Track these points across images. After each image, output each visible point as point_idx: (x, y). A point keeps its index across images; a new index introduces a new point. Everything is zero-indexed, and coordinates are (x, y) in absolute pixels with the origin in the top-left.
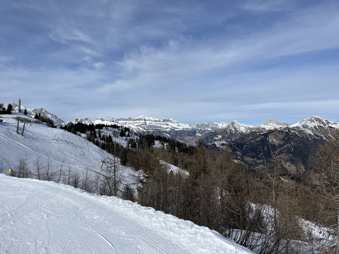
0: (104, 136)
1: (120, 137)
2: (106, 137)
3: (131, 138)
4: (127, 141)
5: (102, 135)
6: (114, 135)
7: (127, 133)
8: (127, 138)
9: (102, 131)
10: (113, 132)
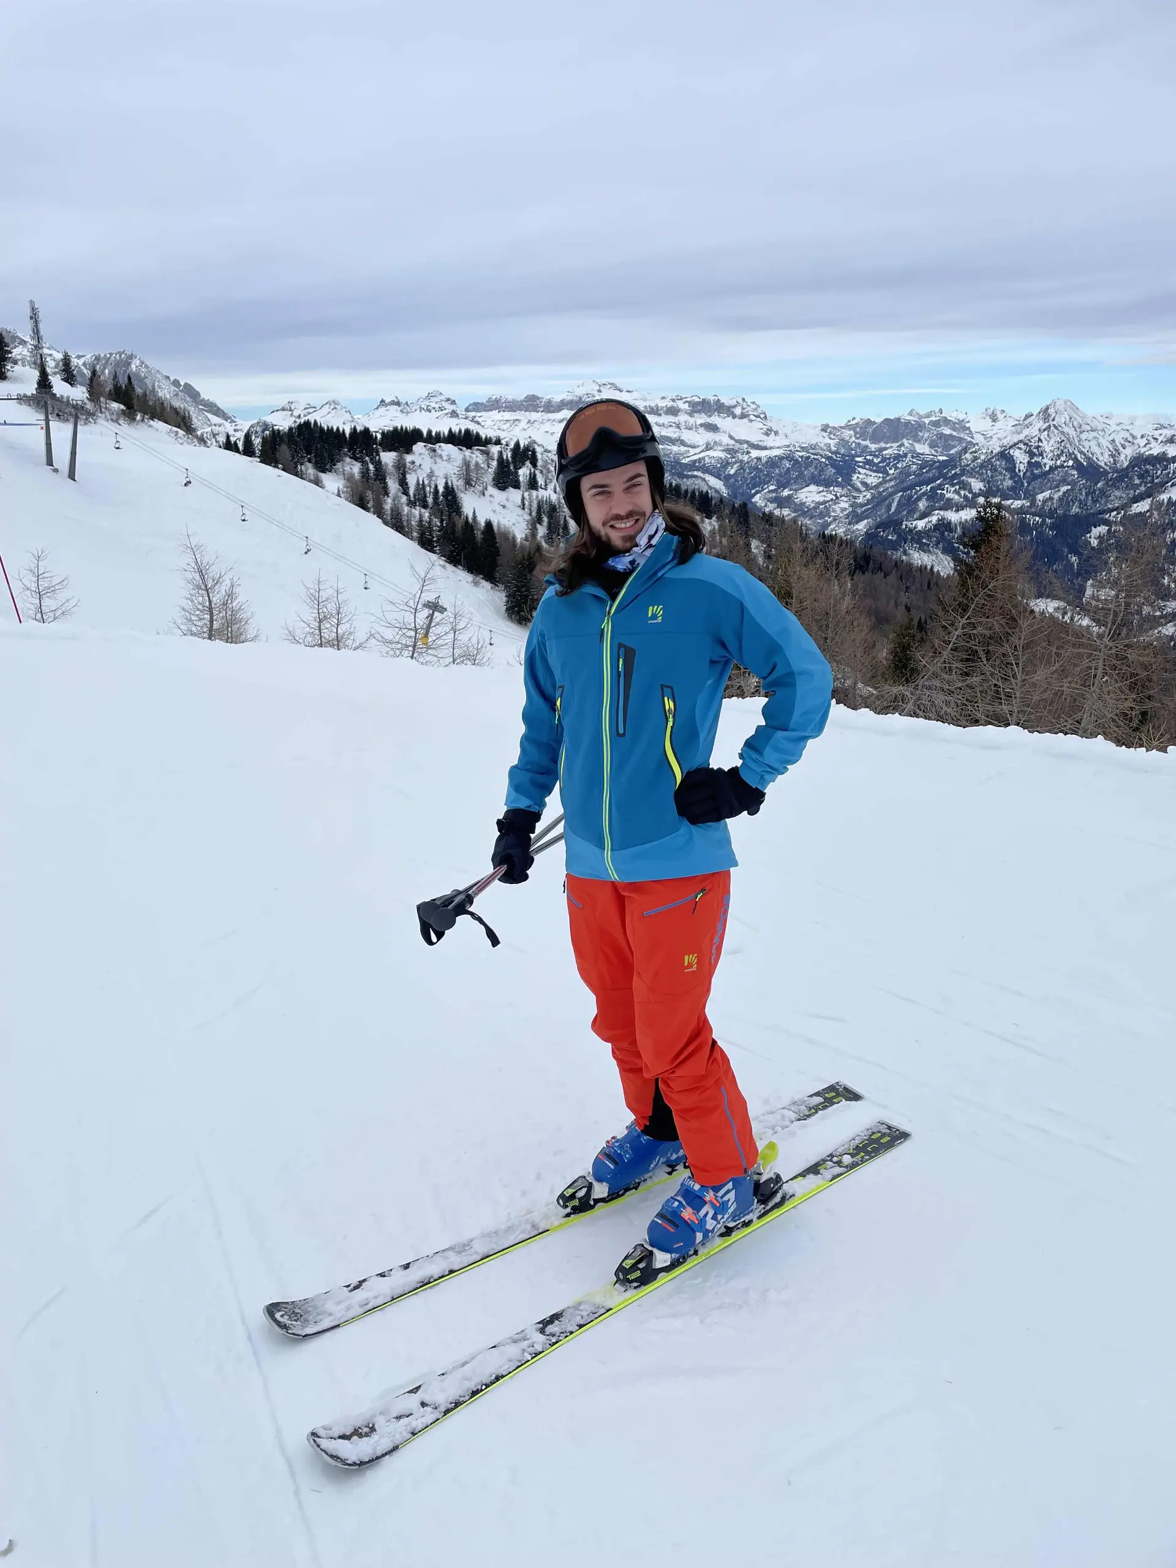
0: (421, 486)
1: (492, 490)
2: (430, 492)
3: (545, 498)
4: (526, 509)
5: (411, 480)
6: (468, 483)
7: (524, 473)
8: (526, 494)
9: (413, 463)
10: (461, 466)
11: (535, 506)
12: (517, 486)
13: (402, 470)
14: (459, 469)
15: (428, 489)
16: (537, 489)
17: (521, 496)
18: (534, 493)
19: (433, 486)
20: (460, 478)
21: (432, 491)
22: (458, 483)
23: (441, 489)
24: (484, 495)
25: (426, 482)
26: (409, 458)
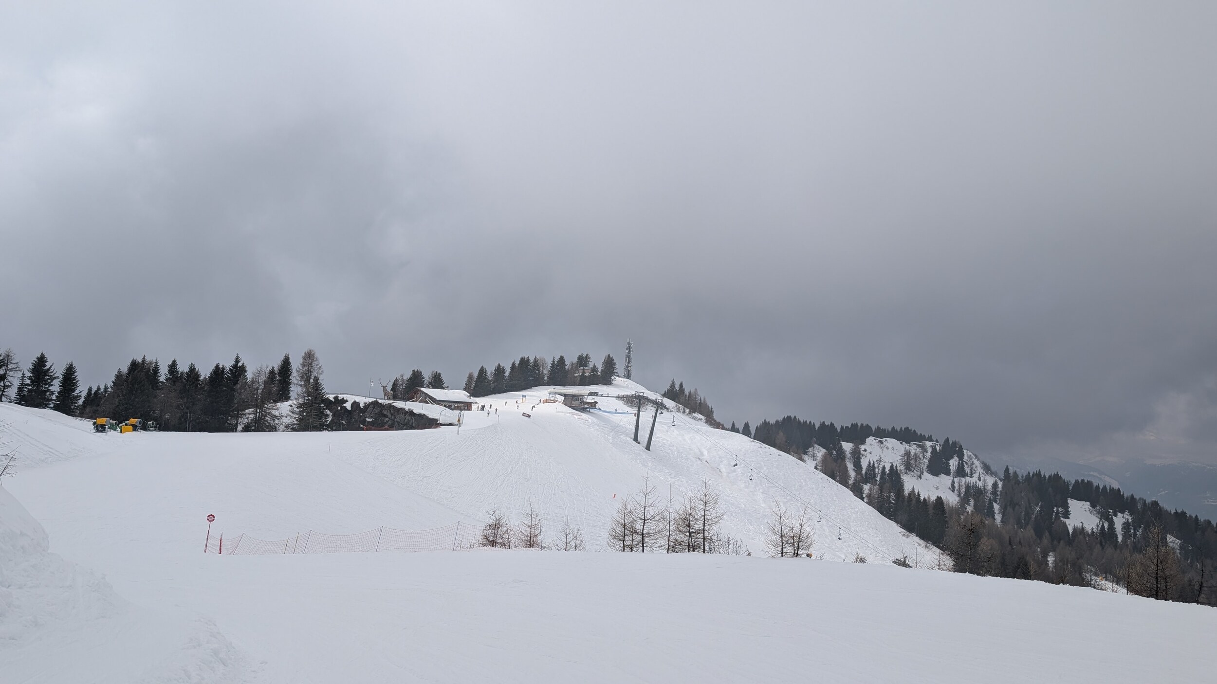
0: (871, 468)
1: (926, 475)
2: (878, 473)
3: (972, 484)
4: (955, 492)
5: (864, 463)
6: (908, 468)
7: (953, 463)
8: (956, 480)
9: (865, 450)
10: (903, 455)
11: (963, 491)
12: (948, 473)
13: (857, 456)
14: (901, 458)
15: (877, 470)
16: (963, 476)
17: (951, 482)
18: (963, 480)
19: (881, 469)
20: (902, 464)
21: (879, 472)
22: (901, 468)
23: (887, 470)
24: (921, 478)
25: (876, 465)
26: (862, 447)
